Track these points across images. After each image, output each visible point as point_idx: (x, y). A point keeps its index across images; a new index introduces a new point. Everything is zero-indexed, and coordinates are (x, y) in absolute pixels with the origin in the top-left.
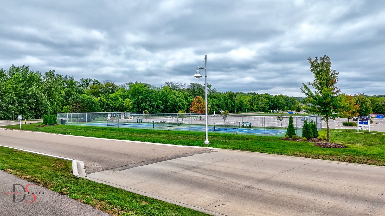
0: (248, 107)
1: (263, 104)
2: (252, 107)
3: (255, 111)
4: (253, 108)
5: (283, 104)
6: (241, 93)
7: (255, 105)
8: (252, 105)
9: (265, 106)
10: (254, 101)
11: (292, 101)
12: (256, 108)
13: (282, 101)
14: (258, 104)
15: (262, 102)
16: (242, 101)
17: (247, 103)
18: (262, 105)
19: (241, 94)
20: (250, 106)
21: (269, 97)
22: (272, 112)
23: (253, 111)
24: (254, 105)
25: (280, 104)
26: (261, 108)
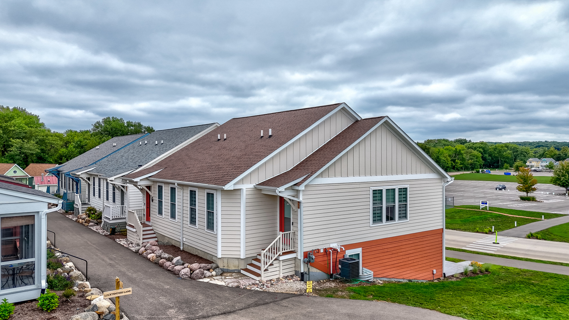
0: (447, 165)
1: (472, 159)
2: (454, 164)
3: (458, 170)
4: (456, 165)
5: (508, 158)
6: (444, 140)
7: (459, 162)
8: (454, 161)
9: (475, 162)
10: (458, 155)
11: (523, 153)
12: (460, 166)
13: (508, 153)
14: (463, 159)
15: (471, 155)
16: (438, 157)
17: (445, 159)
18: (470, 161)
19: (443, 142)
20: (451, 163)
21: (484, 148)
22: (480, 172)
23: (455, 169)
24: (457, 161)
25: (504, 158)
26: (468, 166)
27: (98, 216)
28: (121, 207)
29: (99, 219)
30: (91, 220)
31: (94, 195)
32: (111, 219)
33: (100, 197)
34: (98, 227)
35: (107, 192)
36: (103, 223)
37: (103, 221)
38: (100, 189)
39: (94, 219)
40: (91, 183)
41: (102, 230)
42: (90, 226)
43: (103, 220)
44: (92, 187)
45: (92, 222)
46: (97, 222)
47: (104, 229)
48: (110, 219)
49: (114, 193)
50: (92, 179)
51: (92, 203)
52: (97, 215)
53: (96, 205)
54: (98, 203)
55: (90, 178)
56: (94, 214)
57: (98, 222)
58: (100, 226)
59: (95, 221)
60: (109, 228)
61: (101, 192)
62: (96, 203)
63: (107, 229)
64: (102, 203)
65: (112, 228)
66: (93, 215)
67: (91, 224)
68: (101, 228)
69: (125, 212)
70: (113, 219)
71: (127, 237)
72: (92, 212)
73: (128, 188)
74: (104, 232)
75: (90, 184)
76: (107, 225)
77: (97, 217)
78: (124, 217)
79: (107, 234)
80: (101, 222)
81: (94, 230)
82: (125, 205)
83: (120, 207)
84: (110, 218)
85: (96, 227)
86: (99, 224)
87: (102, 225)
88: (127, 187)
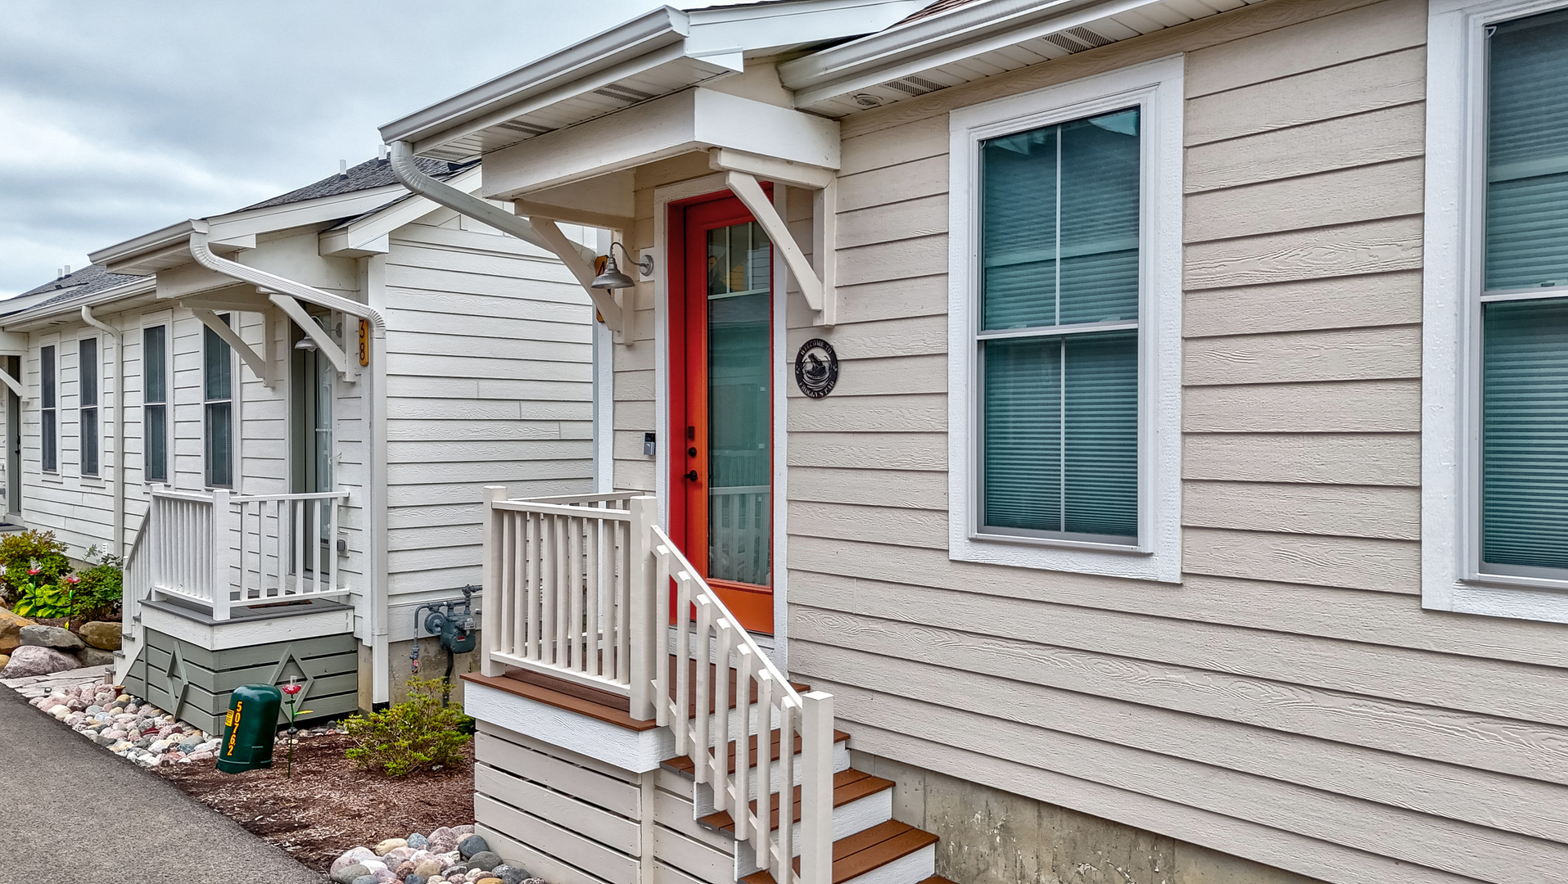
27: (84, 591)
28: (294, 503)
29: (96, 614)
30: (29, 626)
31: (50, 462)
32: (221, 615)
33: (90, 465)
34: (87, 680)
35: (156, 415)
36: (131, 650)
37: (139, 635)
38: (89, 417)
39: (52, 616)
40: (29, 389)
41: (123, 706)
42: (17, 673)
43: (136, 620)
44: (32, 418)
45: (33, 641)
46: (80, 643)
47: (141, 703)
48: (208, 611)
49: (218, 416)
50: (32, 367)
51: (36, 518)
52: (73, 586)
53: (60, 522)
54: (79, 512)
55: (18, 358)
56: (50, 580)
57: (83, 637)
58: (101, 670)
59: (61, 634)
60: (203, 699)
61: (105, 429)
62: (66, 510)
63: (183, 701)
64: (110, 503)
65: (247, 702)
66: (45, 592)
67: (25, 655)
68: (119, 692)
69: (342, 546)
70: (239, 617)
71: (465, 814)
72: (35, 566)
73: (376, 333)
74: (154, 730)
75: (18, 398)
76: (182, 669)
77: (74, 601)
78: (333, 590)
79: (189, 750)
80: (112, 645)
81: (59, 711)
82: (339, 493)
83: (285, 510)
84: (205, 599)
85: (73, 687)
86: (91, 652)
87: (122, 667)
88: (365, 325)
